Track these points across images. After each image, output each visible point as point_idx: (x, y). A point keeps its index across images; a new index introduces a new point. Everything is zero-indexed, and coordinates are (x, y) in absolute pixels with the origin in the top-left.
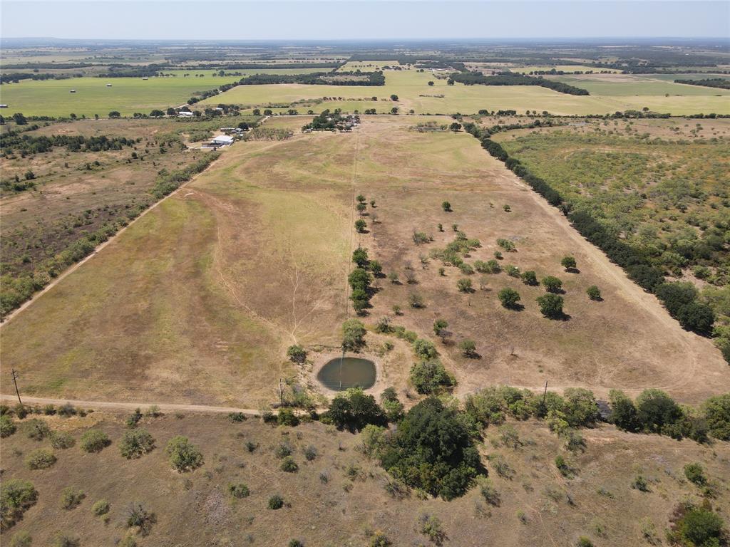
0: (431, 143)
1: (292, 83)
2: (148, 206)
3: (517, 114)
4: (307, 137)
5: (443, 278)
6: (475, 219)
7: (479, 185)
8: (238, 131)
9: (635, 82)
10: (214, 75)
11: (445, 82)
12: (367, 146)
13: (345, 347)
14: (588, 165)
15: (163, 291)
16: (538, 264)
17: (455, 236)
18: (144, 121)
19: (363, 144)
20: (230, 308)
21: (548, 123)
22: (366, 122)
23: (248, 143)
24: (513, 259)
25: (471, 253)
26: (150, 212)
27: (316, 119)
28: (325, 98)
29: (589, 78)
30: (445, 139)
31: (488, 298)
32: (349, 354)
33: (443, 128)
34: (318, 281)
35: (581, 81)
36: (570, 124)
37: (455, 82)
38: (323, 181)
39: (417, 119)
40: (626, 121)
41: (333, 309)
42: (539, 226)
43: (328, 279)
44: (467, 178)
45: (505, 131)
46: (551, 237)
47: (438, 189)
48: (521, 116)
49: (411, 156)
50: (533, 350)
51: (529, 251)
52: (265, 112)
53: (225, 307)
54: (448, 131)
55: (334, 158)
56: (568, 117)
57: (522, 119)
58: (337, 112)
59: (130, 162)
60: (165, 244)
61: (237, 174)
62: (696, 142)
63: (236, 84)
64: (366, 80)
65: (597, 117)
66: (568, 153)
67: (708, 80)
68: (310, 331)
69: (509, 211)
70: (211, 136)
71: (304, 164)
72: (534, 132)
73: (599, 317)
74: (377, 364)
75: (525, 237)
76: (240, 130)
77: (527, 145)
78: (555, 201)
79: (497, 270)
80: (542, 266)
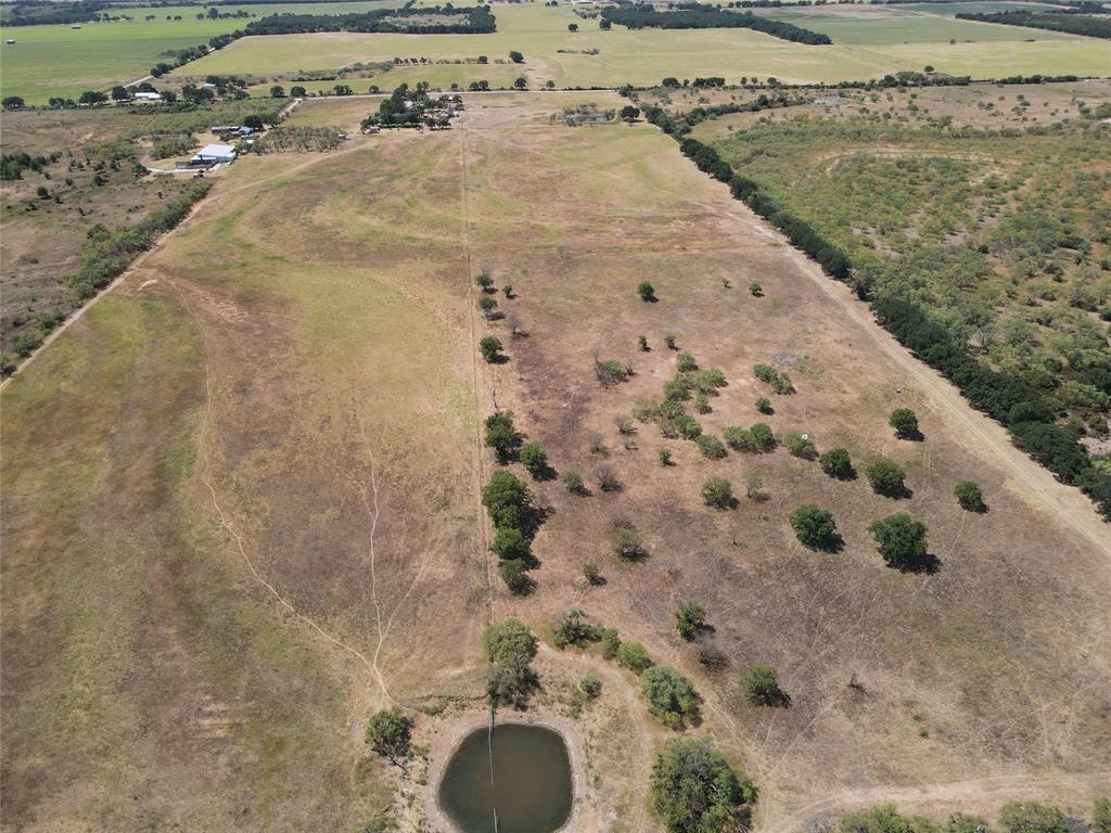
0: (593, 146)
1: (339, 30)
2: (61, 319)
3: (727, 83)
4: (371, 143)
5: (668, 473)
6: (702, 316)
7: (694, 237)
8: (243, 133)
9: (896, 19)
10: (200, 16)
11: (596, 23)
12: (481, 157)
13: (496, 697)
14: (871, 186)
15: (80, 554)
16: (841, 420)
17: (673, 360)
18: (68, 115)
19: (473, 153)
20: (234, 593)
21: (781, 100)
22: (475, 106)
23: (265, 159)
24: (791, 410)
25: (712, 402)
26: (65, 334)
27: (385, 106)
28: (397, 61)
29: (825, 12)
30: (615, 138)
31: (766, 519)
32: (507, 715)
33: (609, 115)
34: (419, 497)
35: (813, 17)
36: (816, 102)
37: (612, 25)
38: (408, 238)
39: (563, 99)
40: (904, 91)
41: (457, 579)
42: (821, 328)
43: (440, 490)
44: (669, 221)
45: (714, 119)
46: (848, 351)
47: (621, 249)
48: (734, 87)
49: (562, 177)
50: (889, 666)
51: (818, 388)
52: (293, 90)
53: (223, 593)
54: (617, 122)
55: (424, 187)
56: (810, 87)
57: (736, 93)
58: (422, 90)
59: (34, 209)
60: (92, 418)
61: (244, 230)
62: (1030, 131)
63: (238, 35)
64: (463, 23)
65: (855, 85)
66: (832, 160)
67: (1006, 13)
68: (412, 651)
69: (759, 295)
70: (195, 145)
71: (371, 202)
72: (763, 120)
73: (992, 557)
74: (570, 742)
75: (802, 353)
76: (247, 129)
77: (759, 148)
78: (838, 269)
79: (770, 444)
80: (851, 426)
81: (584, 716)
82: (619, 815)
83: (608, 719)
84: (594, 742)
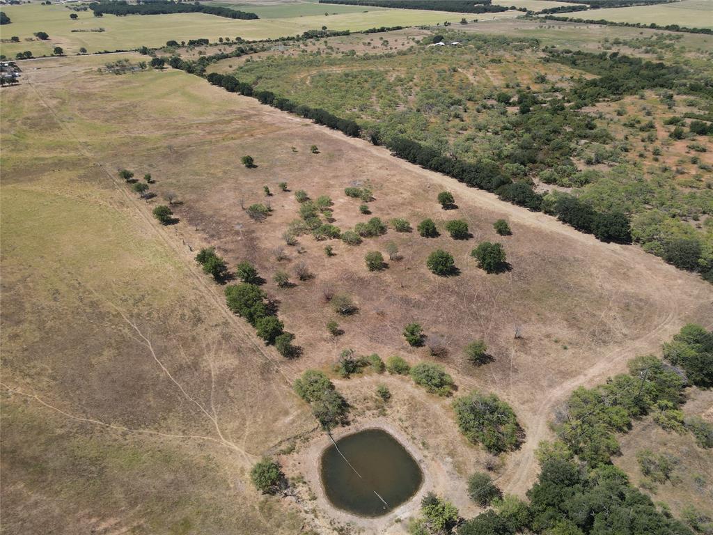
3: (211, 43)
6: (291, 170)
16: (410, 208)
24: (380, 209)
25: (332, 215)
31: (409, 269)
32: (339, 432)
33: (141, 66)
36: (273, 49)
37: (103, 14)
41: (243, 363)
44: (229, 122)
45: (217, 62)
69: (318, 153)
81: (389, 412)
82: (453, 457)
83: (406, 407)
84: (406, 424)
